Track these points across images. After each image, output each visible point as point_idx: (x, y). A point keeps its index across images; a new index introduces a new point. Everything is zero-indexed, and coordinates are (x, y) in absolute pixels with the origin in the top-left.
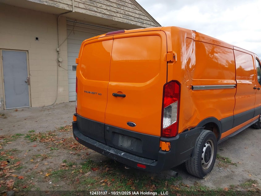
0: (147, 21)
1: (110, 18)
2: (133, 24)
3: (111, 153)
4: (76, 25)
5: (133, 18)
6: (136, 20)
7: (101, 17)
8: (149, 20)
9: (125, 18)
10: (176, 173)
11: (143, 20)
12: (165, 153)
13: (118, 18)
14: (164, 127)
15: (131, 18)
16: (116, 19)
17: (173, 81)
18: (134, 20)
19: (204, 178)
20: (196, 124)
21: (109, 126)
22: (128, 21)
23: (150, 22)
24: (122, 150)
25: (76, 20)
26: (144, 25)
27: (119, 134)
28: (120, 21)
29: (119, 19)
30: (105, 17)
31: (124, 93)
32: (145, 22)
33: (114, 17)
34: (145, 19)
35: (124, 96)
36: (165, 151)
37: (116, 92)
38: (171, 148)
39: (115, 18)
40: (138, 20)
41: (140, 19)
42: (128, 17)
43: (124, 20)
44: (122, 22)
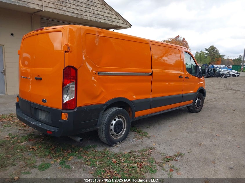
0: (116, 20)
1: (80, 17)
2: (102, 22)
3: (33, 124)
4: (50, 23)
5: (102, 17)
6: (105, 18)
7: (70, 15)
8: (118, 18)
9: (94, 17)
10: (81, 139)
11: (112, 19)
12: (63, 121)
13: (87, 17)
14: (64, 102)
15: (100, 16)
16: (86, 18)
17: (69, 66)
18: (103, 18)
19: (113, 145)
20: (104, 102)
21: (33, 104)
22: (97, 19)
23: (119, 20)
24: (41, 121)
25: (50, 18)
26: (114, 23)
27: (39, 109)
28: (90, 19)
29: (89, 17)
30: (75, 15)
31: (41, 77)
32: (114, 20)
33: (83, 16)
34: (114, 17)
35: (41, 79)
36: (64, 120)
37: (36, 76)
38: (68, 117)
39: (85, 16)
40: (108, 18)
41: (109, 18)
42: (98, 15)
43: (93, 18)
44: (92, 21)
